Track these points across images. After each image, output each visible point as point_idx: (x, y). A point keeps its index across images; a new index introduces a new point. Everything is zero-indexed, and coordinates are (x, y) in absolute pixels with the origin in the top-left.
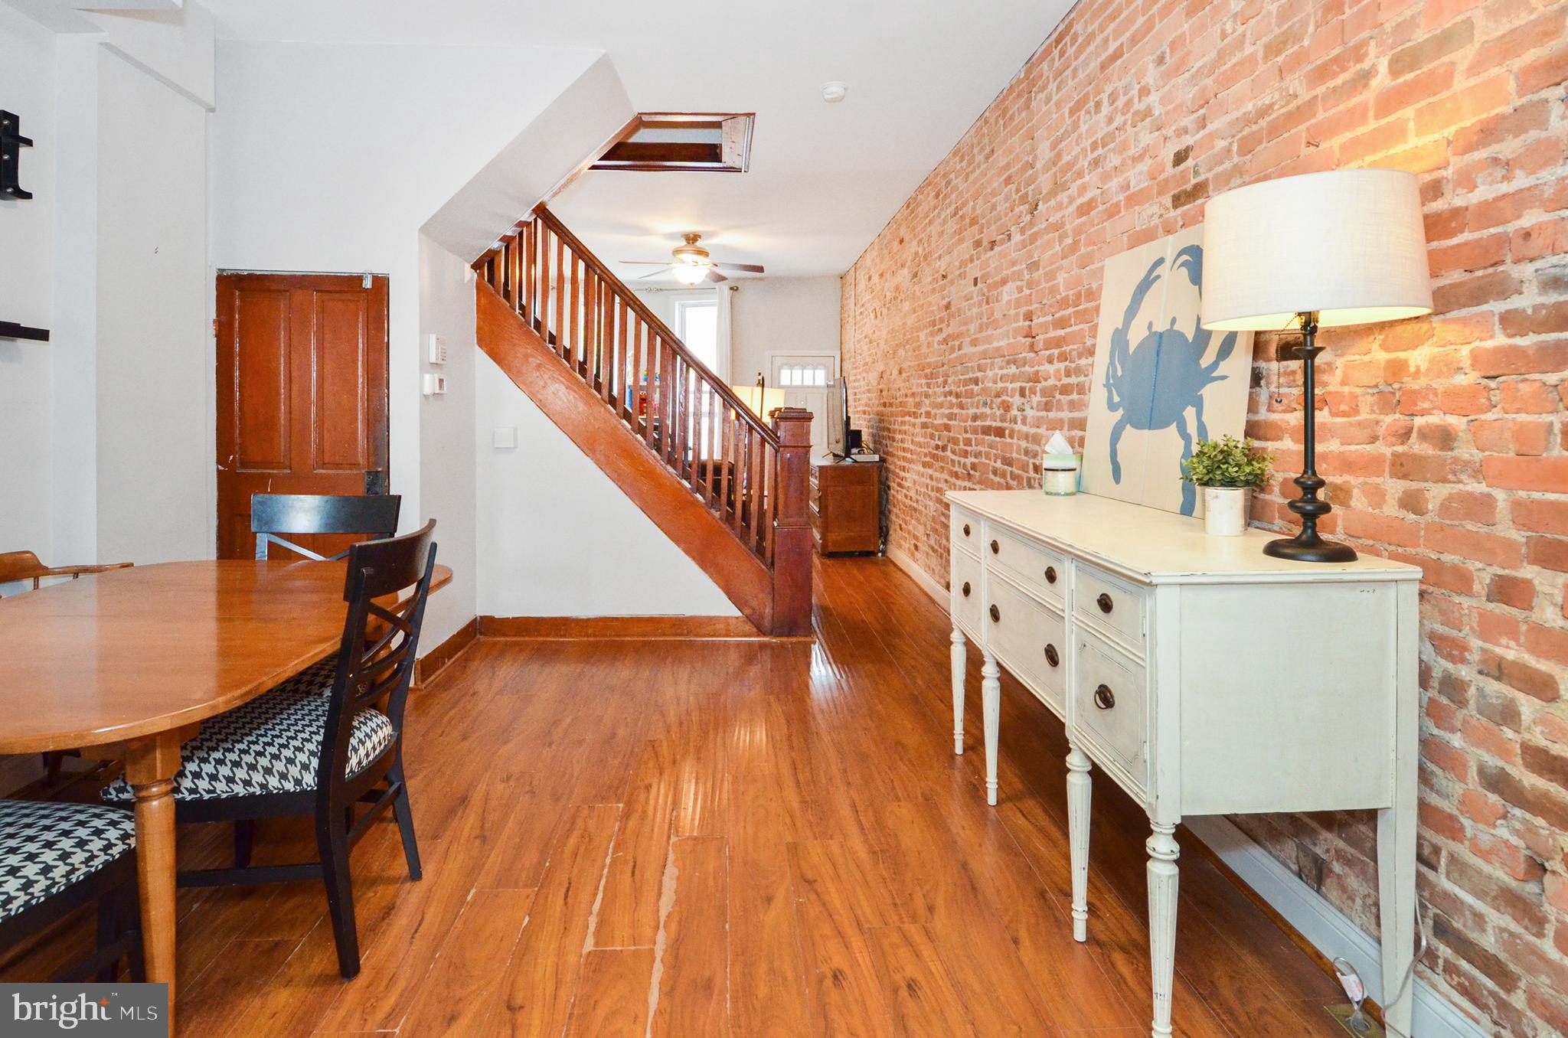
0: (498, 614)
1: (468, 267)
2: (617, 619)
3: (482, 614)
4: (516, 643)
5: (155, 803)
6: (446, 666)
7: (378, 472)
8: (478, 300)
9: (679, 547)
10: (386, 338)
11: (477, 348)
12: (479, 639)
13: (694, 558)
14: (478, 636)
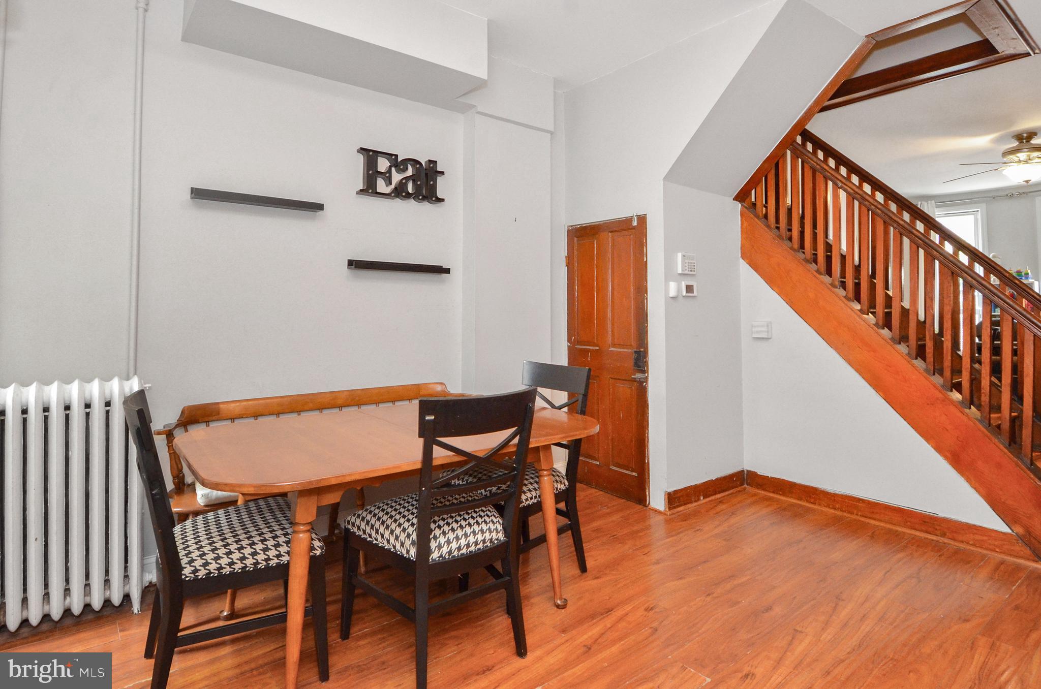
0: (760, 472)
1: (730, 199)
2: (863, 501)
3: (749, 469)
4: (770, 499)
5: (301, 535)
6: (699, 503)
7: (640, 351)
8: (742, 224)
9: (928, 443)
10: (645, 258)
11: (741, 260)
12: (745, 489)
13: (946, 458)
14: (745, 486)
